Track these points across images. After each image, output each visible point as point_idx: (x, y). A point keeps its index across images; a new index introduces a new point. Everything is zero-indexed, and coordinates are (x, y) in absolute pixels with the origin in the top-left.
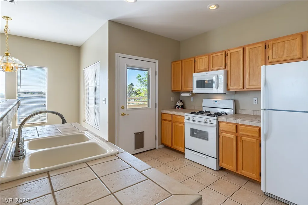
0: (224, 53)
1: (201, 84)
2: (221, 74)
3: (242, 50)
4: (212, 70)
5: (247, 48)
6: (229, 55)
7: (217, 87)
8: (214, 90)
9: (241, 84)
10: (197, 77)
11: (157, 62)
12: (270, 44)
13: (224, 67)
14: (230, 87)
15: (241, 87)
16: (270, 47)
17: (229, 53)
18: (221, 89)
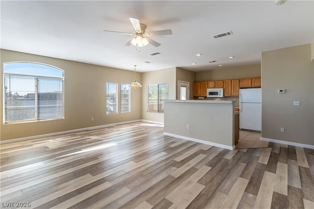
0: (222, 82)
1: (211, 93)
2: (222, 90)
3: (230, 81)
4: (217, 88)
5: (232, 81)
6: (225, 82)
7: (220, 95)
8: (218, 96)
9: (230, 94)
10: (209, 90)
11: (189, 83)
12: (241, 80)
13: (222, 87)
14: (225, 95)
15: (230, 95)
16: (241, 81)
17: (224, 81)
18: (222, 96)
